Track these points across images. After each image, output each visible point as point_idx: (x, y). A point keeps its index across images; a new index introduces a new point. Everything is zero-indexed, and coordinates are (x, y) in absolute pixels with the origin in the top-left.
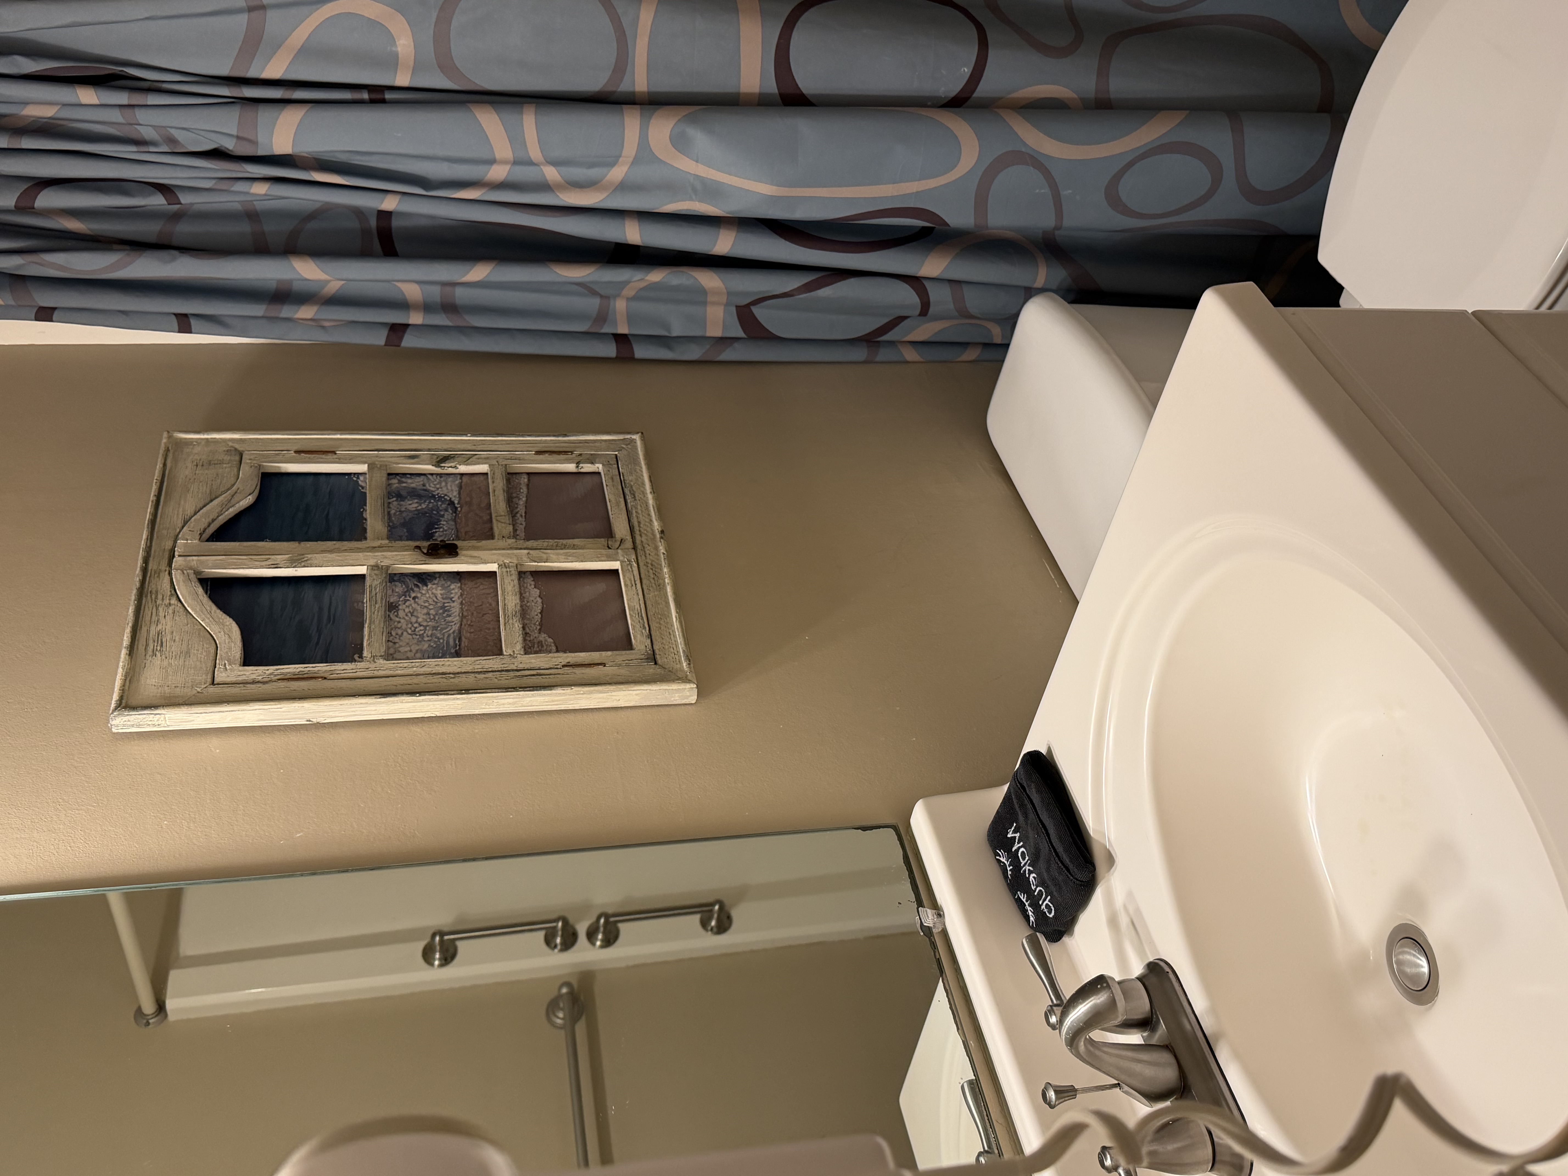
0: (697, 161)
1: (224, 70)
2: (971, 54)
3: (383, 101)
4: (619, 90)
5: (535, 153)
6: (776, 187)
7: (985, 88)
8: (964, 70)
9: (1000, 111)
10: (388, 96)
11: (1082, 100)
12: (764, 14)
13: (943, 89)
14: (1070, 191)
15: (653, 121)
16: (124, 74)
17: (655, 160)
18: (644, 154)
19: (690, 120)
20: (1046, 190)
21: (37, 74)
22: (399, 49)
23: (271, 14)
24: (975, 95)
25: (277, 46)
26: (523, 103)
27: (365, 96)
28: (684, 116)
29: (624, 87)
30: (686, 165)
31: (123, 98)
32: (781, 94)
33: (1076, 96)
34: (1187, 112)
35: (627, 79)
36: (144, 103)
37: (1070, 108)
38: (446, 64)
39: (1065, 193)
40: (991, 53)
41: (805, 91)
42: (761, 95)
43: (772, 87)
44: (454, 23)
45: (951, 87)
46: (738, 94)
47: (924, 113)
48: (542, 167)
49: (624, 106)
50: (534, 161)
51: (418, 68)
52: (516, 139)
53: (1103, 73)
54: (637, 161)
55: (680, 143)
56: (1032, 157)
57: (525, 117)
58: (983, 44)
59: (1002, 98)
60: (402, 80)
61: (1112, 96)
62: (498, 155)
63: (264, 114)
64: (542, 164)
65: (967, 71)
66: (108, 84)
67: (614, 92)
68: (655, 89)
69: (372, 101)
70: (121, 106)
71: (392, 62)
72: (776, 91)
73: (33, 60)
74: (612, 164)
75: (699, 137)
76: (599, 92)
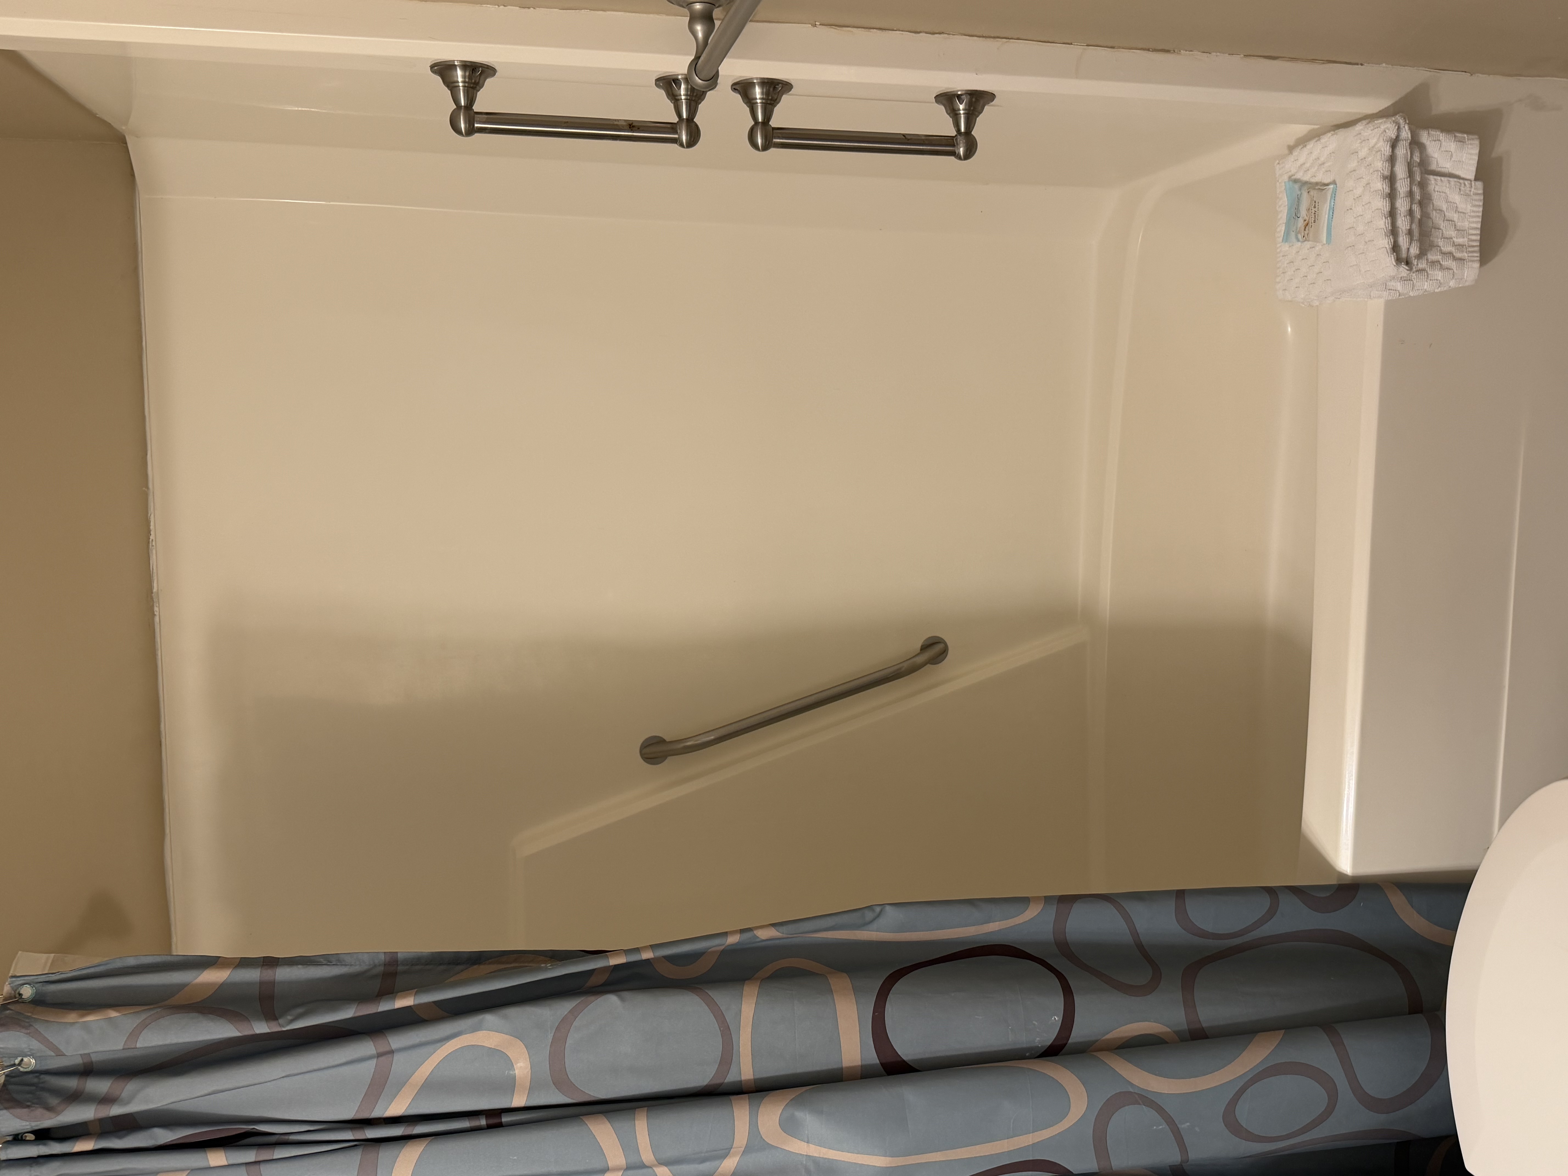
0: (808, 1142)
1: (349, 1113)
2: (1058, 1002)
3: (500, 1125)
4: (726, 1081)
5: (647, 1156)
6: (890, 1158)
7: (1079, 1033)
8: (1055, 1019)
9: (1098, 1054)
10: (505, 1119)
11: (1177, 1033)
12: (856, 991)
13: (1038, 1039)
14: (1188, 1124)
15: (762, 1109)
16: (254, 1130)
17: (766, 1146)
18: (756, 1144)
19: (797, 1102)
20: (1163, 1126)
21: (174, 1142)
22: (517, 1072)
23: (397, 1057)
24: (1070, 1041)
25: (401, 1084)
26: (635, 1108)
27: (483, 1122)
28: (791, 1100)
29: (731, 1077)
30: (798, 1147)
31: (250, 1156)
32: (881, 1064)
33: (1169, 1030)
34: (1283, 1031)
35: (733, 1069)
36: (271, 1158)
37: (1167, 1043)
38: (560, 1080)
39: (1184, 1126)
40: (1078, 1000)
41: (905, 1058)
42: (863, 1067)
43: (873, 1058)
44: (570, 1041)
45: (1046, 1036)
46: (842, 1069)
47: (1025, 1066)
48: (654, 1169)
49: (732, 1097)
50: (647, 1163)
51: (534, 1086)
52: (629, 1145)
53: (1189, 1005)
54: (748, 1150)
55: (789, 1127)
56: (1141, 1096)
57: (637, 1122)
58: (1068, 992)
59: (1097, 1041)
60: (519, 1101)
61: (1204, 1025)
62: (611, 1164)
63: (385, 1153)
64: (655, 1166)
65: (1057, 1019)
66: (238, 1143)
67: (721, 1084)
68: (758, 1076)
69: (490, 1127)
70: (247, 1164)
71: (510, 1085)
72: (878, 1062)
73: (171, 1130)
74: (724, 1156)
75: (808, 1119)
76: (707, 1086)
